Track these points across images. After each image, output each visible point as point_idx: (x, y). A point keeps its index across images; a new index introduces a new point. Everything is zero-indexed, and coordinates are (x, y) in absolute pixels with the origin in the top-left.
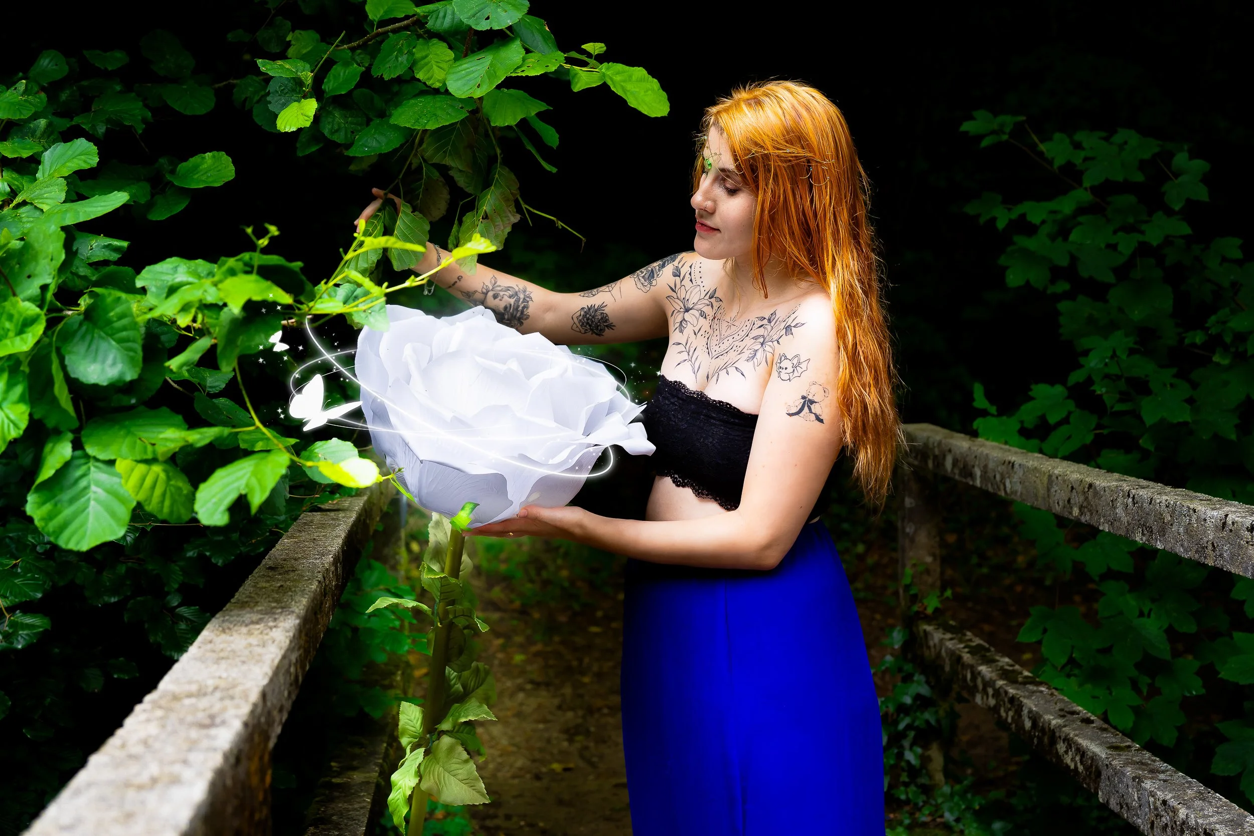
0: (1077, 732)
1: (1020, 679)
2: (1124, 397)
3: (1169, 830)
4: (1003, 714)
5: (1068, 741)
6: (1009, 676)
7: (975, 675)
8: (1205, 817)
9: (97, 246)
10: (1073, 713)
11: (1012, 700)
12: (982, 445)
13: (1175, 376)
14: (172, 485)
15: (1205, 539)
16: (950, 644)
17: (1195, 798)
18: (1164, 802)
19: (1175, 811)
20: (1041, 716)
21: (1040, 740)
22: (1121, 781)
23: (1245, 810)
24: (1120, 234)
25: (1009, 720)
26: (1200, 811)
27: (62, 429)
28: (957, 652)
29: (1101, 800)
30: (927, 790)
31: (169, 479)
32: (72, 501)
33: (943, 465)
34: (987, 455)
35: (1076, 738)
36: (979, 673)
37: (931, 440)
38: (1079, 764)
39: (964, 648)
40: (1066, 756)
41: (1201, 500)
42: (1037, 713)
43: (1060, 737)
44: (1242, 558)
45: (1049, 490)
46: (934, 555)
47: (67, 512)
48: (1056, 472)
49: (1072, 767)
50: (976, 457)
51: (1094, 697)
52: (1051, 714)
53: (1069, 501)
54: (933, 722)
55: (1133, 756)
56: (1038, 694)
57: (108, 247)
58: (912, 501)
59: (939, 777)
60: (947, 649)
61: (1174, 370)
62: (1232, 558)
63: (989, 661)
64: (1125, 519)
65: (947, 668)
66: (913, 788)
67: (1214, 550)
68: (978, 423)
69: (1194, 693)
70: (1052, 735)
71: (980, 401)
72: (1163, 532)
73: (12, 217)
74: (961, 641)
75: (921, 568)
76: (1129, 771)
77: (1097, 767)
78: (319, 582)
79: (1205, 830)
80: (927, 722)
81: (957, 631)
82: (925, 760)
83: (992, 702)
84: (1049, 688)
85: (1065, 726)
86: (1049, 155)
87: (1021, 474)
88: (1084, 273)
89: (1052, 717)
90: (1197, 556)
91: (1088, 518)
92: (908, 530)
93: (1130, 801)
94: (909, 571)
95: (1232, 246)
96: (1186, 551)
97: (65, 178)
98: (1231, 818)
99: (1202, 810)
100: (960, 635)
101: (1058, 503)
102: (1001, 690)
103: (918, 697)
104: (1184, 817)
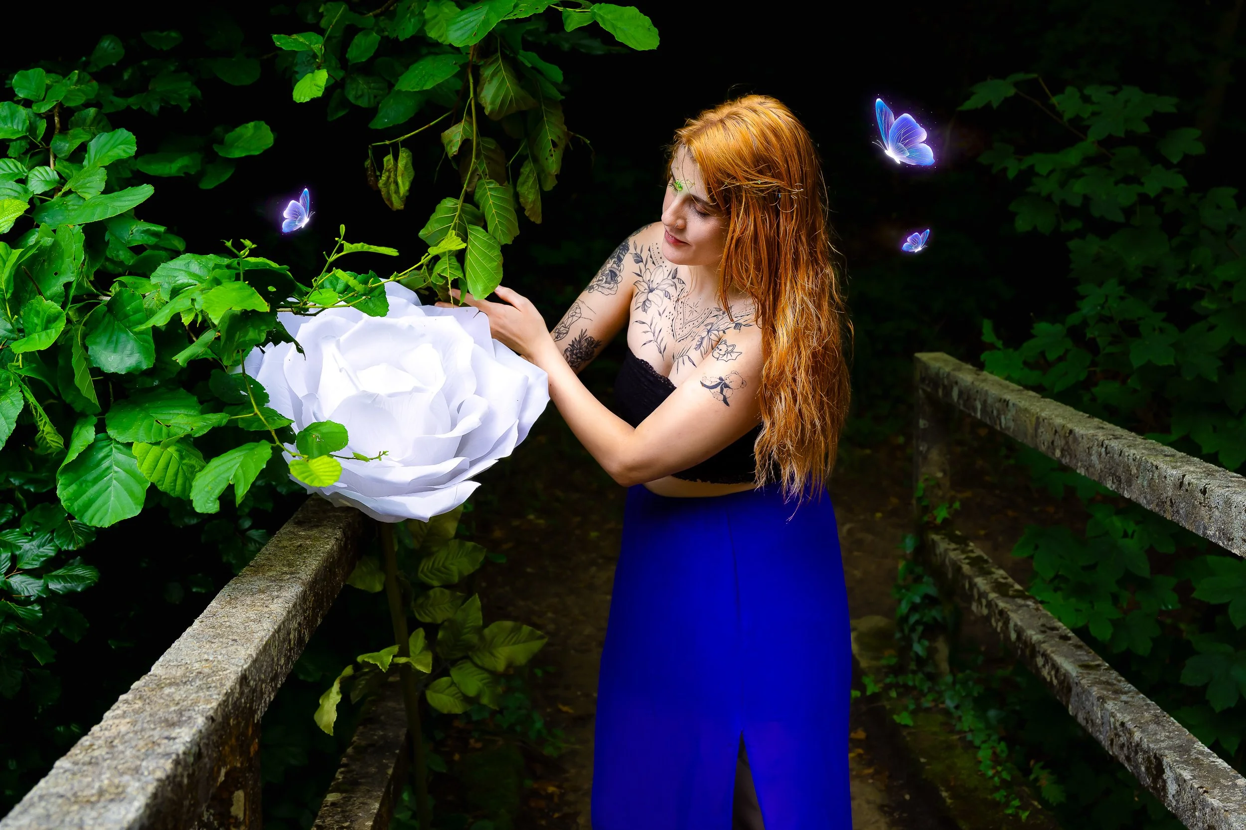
0: (1054, 649)
1: (1011, 593)
2: (1116, 340)
3: (1125, 749)
4: (994, 624)
5: (1045, 655)
6: (1001, 588)
7: (973, 585)
8: (1157, 741)
9: (137, 231)
10: (1054, 629)
11: (1002, 612)
12: (985, 380)
13: (1164, 320)
14: (184, 464)
15: (1165, 495)
16: (953, 555)
17: (1150, 721)
18: (1123, 724)
19: (1131, 733)
20: (1024, 631)
21: (1023, 651)
22: (1087, 700)
23: (1195, 735)
24: (1121, 186)
25: (999, 629)
26: (1153, 735)
27: (88, 413)
28: (959, 563)
29: (1071, 713)
30: (932, 677)
31: (182, 457)
32: (96, 480)
33: (951, 396)
34: (987, 391)
35: (1052, 655)
36: (975, 585)
37: (941, 371)
38: (1054, 678)
39: (965, 559)
40: (1043, 669)
41: (1166, 456)
42: (1021, 627)
43: (1039, 652)
44: (1195, 517)
45: (1036, 429)
46: (944, 471)
47: (91, 491)
48: (1043, 414)
49: (1048, 679)
50: (977, 392)
51: (1077, 610)
52: (1033, 628)
53: (1053, 442)
54: (939, 618)
55: (1101, 676)
56: (1025, 608)
57: (147, 232)
58: (926, 422)
59: (945, 666)
60: (950, 559)
61: (1163, 315)
62: (1187, 516)
63: (986, 573)
64: (1098, 466)
65: (950, 576)
66: (920, 675)
67: (1172, 506)
68: (985, 356)
69: (1170, 607)
70: (1033, 650)
71: (988, 333)
72: (1129, 483)
73: (59, 206)
74: (963, 552)
75: (932, 483)
76: (1095, 691)
77: (1068, 684)
78: (337, 539)
79: (1155, 754)
80: (935, 619)
81: (961, 542)
82: (932, 652)
83: (985, 611)
84: (1036, 602)
85: (1044, 642)
86: (1059, 108)
87: (1014, 412)
88: (1096, 213)
89: (1033, 633)
90: (1157, 509)
91: (1068, 461)
92: (921, 448)
93: (1094, 718)
94: (921, 485)
95: (1226, 195)
96: (1148, 503)
97: (106, 167)
98: (1180, 744)
99: (1156, 734)
100: (963, 546)
101: (1044, 443)
102: (993, 603)
103: (926, 597)
104: (1138, 740)
